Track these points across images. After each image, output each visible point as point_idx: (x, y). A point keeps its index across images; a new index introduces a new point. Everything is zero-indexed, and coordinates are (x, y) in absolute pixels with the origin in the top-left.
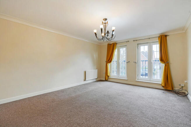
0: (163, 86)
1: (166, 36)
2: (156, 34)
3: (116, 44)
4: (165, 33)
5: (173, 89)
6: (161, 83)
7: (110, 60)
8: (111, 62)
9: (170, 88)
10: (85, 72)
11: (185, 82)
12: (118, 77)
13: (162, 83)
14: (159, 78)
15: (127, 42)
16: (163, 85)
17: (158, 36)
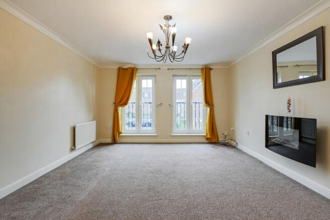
0: (207, 139)
1: (210, 69)
2: (198, 65)
3: (137, 69)
4: (210, 65)
5: (218, 140)
6: (205, 135)
7: (124, 101)
8: (126, 103)
9: (215, 140)
10: (74, 129)
11: (232, 129)
12: (139, 132)
13: (207, 134)
14: (201, 128)
15: (156, 69)
16: (208, 136)
17: (201, 67)
